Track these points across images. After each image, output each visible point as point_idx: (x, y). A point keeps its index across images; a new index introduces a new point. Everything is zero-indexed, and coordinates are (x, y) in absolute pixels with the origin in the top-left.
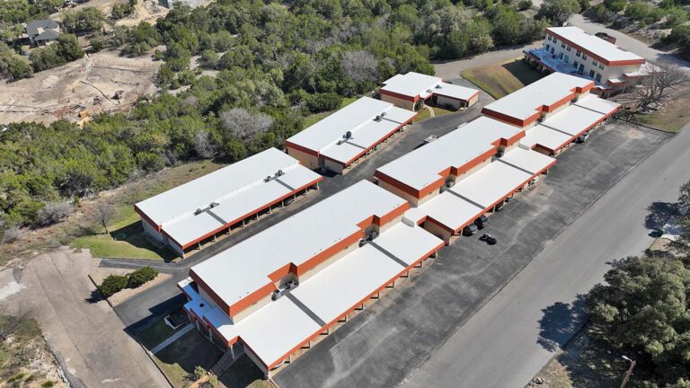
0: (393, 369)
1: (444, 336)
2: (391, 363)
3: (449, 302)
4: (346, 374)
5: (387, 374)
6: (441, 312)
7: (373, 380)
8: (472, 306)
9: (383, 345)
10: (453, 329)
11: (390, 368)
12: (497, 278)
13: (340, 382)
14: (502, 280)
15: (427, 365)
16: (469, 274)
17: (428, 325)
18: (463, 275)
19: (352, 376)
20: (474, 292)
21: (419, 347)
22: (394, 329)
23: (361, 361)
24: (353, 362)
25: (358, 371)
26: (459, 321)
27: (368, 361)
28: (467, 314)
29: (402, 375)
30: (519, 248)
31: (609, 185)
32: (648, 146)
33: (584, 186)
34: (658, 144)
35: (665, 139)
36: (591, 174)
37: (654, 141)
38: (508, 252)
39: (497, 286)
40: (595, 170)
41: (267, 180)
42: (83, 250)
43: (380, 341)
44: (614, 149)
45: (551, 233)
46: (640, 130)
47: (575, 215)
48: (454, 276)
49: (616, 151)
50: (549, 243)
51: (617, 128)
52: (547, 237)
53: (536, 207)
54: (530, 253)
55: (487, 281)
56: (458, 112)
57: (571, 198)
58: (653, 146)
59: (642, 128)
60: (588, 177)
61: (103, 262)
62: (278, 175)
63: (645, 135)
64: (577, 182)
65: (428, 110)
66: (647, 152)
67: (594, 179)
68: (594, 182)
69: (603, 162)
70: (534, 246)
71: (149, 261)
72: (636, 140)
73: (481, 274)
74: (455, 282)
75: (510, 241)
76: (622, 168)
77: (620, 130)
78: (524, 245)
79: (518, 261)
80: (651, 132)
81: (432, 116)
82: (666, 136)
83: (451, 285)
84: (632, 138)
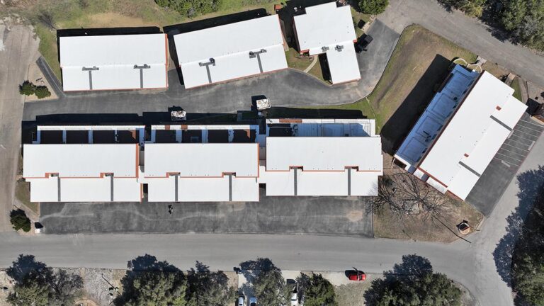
0: (77, 227)
1: (105, 232)
2: (78, 225)
3: (122, 221)
4: (62, 216)
5: (74, 227)
6: (115, 223)
7: (68, 226)
8: (127, 230)
9: (83, 217)
10: (110, 232)
12: (151, 228)
13: (59, 217)
14: (150, 231)
15: (88, 236)
16: (144, 217)
17: (105, 224)
18: (141, 215)
19: (63, 218)
20: (135, 226)
21: (93, 228)
22: (92, 215)
23: (71, 216)
24: (68, 214)
25: (67, 218)
26: (115, 231)
27: (73, 218)
28: (121, 232)
29: (77, 232)
30: (177, 224)
31: (270, 232)
32: (341, 230)
33: (259, 221)
34: (348, 234)
35: (360, 234)
36: (276, 218)
37: (352, 230)
38: (171, 222)
39: (146, 231)
40: (282, 218)
41: (136, 67)
42: (38, 38)
43: (84, 215)
44: (321, 214)
45: (200, 230)
46: (366, 216)
47: (226, 231)
48: (137, 213)
49: (319, 216)
50: (192, 233)
51: (356, 202)
52: (196, 229)
53: (218, 211)
54: (177, 230)
55: (145, 226)
56: (325, 83)
57: (242, 221)
58: (343, 232)
59: (370, 216)
60: (270, 218)
61: (39, 59)
62: (145, 66)
63: (359, 221)
64: (262, 215)
65: (312, 62)
66: (330, 232)
67: (272, 221)
68: (267, 223)
69: (297, 217)
70: (184, 229)
71: (56, 78)
72: (346, 220)
73: (148, 221)
74: (134, 215)
75: (180, 217)
76: (297, 229)
77: (354, 205)
78: (181, 225)
79: (168, 229)
80: (368, 223)
81: (306, 71)
82: (365, 233)
83: (132, 215)
84: (347, 216)
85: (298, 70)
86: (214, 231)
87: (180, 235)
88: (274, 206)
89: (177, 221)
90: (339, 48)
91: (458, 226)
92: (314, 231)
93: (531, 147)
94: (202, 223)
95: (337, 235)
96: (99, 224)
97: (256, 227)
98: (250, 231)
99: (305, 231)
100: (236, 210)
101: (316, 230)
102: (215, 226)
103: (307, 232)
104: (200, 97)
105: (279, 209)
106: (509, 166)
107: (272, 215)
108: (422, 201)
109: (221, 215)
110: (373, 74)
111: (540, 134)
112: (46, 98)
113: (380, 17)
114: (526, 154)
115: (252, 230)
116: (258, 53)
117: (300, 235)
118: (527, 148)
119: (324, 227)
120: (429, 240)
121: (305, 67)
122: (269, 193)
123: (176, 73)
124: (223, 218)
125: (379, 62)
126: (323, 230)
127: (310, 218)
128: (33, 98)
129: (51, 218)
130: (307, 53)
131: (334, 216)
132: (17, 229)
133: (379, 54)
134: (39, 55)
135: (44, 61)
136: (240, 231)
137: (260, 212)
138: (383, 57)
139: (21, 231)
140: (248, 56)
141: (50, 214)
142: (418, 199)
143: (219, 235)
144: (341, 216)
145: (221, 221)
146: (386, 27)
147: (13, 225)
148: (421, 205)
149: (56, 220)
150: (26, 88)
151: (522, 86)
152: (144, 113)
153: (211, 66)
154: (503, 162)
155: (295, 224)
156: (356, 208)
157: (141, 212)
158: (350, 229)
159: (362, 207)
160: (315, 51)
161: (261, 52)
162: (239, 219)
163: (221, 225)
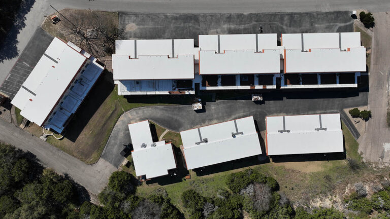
0: (327, 16)
1: (307, 14)
2: (326, 18)
3: (295, 21)
4: (337, 24)
5: (329, 16)
6: (300, 20)
7: (333, 17)
8: (291, 15)
9: (323, 24)
10: (303, 13)
11: (327, 17)
12: (275, 16)
13: (340, 23)
14: (275, 15)
15: (319, 10)
16: (280, 25)
17: (307, 19)
18: (281, 26)
19: (337, 22)
20: (286, 18)
21: (316, 16)
22: (316, 25)
23: (332, 24)
24: (333, 25)
25: (335, 22)
26: (300, 14)
27: (330, 23)
28: (295, 14)
29: (326, 13)
30: (256, 19)
31: (191, 15)
32: (141, 18)
33: (198, 22)
34: (136, 15)
35: (128, 14)
36: (187, 25)
37: (133, 18)
38: (261, 21)
39: (278, 15)
40: (182, 25)
41: (288, 131)
42: (360, 153)
43: (322, 25)
44: (155, 28)
45: (240, 16)
46: (123, 27)
47: (221, 15)
48: (285, 27)
49: (157, 27)
50: (245, 14)
51: (130, 37)
52: (242, 16)
53: (228, 29)
54: (256, 15)
55: (279, 18)
56: (153, 122)
57: (211, 23)
58: (140, 16)
59: (121, 28)
60: (191, 25)
61: (358, 137)
62: (281, 132)
63: (129, 23)
64: (197, 27)
65: (164, 137)
66: (148, 15)
67: (189, 23)
68: (193, 21)
69: (172, 26)
70: (251, 17)
71: (345, 123)
72: (138, 25)
73: (277, 21)
74: (286, 25)
75: (255, 24)
76: (172, 17)
77: (132, 34)
78: (253, 19)
79: (262, 16)
80: (122, 22)
81: (167, 131)
82: (124, 15)
83: (288, 25)
84: (137, 27)
85: (173, 131)
86: (230, 15)
87: (254, 12)
88: (188, 33)
89: (256, 21)
90: (144, 146)
91: (60, 20)
92: (160, 16)
93: (9, 76)
94: (238, 20)
95: (143, 14)
96: (311, 19)
97: (201, 19)
98: (205, 15)
99: (166, 17)
100: (215, 30)
101: (159, 17)
102: (229, 19)
103: (164, 15)
104: (242, 111)
105: (185, 32)
106: (24, 63)
107: (190, 27)
108: (85, 38)
109: (226, 26)
110: (120, 129)
111: (3, 85)
112: (352, 109)
113: (115, 170)
114: (12, 71)
115: (203, 16)
116: (201, 142)
117: (169, 13)
118: (12, 75)
119: (153, 19)
120: (80, 10)
121: (168, 133)
122: (192, 41)
123: (260, 127)
124: (224, 24)
125: (116, 137)
126: (154, 17)
127: (163, 25)
128: (361, 109)
129: (346, 22)
130: (166, 143)
131: (146, 27)
132: (370, 14)
133: (116, 144)
134: (358, 141)
135: (354, 136)
136: (212, 15)
137: (198, 29)
138: (113, 142)
139: (366, 12)
140: (208, 140)
141: (347, 25)
142: (87, 39)
143: (226, 12)
144: (141, 27)
145: (225, 22)
146: (111, 163)
147: (372, 16)
148: (86, 34)
149: (342, 21)
150: (367, 116)
151: (15, 119)
152: (282, 100)
153: (235, 132)
154: (28, 66)
155: (173, 21)
156: (131, 33)
157: (282, 28)
158: (135, 18)
159: (126, 33)
160: (161, 144)
161: (199, 143)
162: (213, 24)
163: (225, 19)
